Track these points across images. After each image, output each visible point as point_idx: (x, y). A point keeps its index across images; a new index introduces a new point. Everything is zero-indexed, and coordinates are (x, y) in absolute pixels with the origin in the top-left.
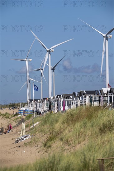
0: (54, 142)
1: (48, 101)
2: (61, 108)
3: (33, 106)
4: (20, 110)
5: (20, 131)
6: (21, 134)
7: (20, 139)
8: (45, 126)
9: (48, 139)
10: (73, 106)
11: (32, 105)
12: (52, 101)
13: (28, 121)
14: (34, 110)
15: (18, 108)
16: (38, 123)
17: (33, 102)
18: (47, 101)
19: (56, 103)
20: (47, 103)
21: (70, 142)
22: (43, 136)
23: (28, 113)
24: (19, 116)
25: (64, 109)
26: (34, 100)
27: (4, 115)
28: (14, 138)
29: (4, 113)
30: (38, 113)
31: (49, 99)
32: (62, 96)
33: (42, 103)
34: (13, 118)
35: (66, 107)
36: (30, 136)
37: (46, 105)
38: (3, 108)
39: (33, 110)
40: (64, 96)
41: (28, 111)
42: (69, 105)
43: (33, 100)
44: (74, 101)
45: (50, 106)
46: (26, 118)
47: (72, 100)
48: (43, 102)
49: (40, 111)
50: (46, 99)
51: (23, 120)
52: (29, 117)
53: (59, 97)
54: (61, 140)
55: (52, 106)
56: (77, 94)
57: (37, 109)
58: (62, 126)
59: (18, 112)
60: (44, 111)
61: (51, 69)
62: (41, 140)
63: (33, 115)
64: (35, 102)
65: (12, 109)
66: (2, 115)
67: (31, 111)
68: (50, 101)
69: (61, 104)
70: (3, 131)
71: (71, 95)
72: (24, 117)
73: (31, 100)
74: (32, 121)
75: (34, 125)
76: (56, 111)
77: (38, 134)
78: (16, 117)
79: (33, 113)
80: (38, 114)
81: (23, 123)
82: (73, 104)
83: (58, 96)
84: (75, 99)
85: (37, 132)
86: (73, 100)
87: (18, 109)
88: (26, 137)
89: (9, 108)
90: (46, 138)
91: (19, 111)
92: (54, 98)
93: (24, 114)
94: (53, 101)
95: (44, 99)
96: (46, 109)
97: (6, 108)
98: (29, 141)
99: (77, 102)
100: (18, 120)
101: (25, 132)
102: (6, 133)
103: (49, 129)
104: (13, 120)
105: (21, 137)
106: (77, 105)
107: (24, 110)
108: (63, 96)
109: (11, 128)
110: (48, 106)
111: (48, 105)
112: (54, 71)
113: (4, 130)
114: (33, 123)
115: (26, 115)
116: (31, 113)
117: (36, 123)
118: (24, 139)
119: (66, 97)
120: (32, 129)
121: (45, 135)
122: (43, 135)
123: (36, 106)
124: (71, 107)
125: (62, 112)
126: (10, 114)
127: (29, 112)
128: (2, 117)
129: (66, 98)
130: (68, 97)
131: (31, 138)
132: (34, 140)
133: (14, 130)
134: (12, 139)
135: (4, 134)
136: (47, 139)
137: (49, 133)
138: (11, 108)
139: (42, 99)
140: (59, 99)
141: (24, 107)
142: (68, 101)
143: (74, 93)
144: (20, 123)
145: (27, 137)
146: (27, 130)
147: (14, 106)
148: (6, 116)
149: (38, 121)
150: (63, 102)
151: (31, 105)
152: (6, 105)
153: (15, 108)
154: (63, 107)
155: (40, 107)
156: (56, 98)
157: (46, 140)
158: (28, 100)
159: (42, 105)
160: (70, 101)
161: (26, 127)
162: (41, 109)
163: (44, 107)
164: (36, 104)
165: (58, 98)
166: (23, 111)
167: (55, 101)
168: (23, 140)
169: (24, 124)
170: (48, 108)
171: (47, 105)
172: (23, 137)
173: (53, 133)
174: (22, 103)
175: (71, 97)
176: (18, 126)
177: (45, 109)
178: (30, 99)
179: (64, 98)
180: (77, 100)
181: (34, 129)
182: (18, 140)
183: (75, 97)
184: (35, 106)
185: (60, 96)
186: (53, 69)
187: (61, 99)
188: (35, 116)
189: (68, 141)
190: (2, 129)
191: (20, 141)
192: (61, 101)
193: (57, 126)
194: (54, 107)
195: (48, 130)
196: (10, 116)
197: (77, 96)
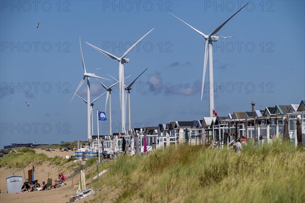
0: (131, 200)
1: (121, 138)
2: (140, 149)
3: (97, 146)
4: (78, 153)
5: (78, 184)
6: (80, 188)
7: (78, 195)
8: (116, 176)
9: (120, 194)
10: (160, 145)
11: (96, 144)
12: (126, 138)
13: (90, 169)
14: (99, 152)
15: (74, 149)
16: (104, 171)
17: (98, 140)
18: (119, 137)
19: (133, 140)
20: (119, 142)
21: (154, 198)
22: (113, 191)
23: (89, 157)
24: (75, 161)
25: (145, 150)
26: (100, 136)
27: (52, 160)
28: (68, 194)
29: (53, 157)
30: (105, 156)
31: (122, 134)
32: (141, 130)
33: (111, 141)
34: (67, 165)
35: (148, 147)
36: (92, 192)
37: (117, 144)
38: (50, 149)
39: (97, 153)
40: (145, 130)
41: (89, 153)
42: (153, 144)
43: (97, 137)
44: (160, 138)
45: (124, 145)
46: (87, 164)
47: (157, 135)
48: (112, 139)
49: (108, 153)
50: (118, 134)
51: (82, 168)
52: (91, 162)
53: (137, 131)
54: (142, 196)
55: (127, 145)
56: (164, 126)
57: (103, 150)
58: (143, 175)
59: (74, 155)
60: (114, 153)
61: (125, 89)
62: (111, 197)
63: (98, 160)
64: (100, 139)
65: (65, 150)
66: (49, 159)
67: (94, 153)
68: (123, 138)
69: (140, 142)
70: (51, 184)
71: (156, 128)
72: (84, 163)
73: (94, 137)
74: (96, 168)
75: (99, 175)
76: (133, 153)
77: (105, 189)
78: (71, 163)
79: (98, 156)
80: (104, 158)
81: (82, 171)
82: (158, 142)
83: (135, 129)
84: (162, 134)
85: (104, 185)
86: (159, 135)
87: (74, 151)
88: (86, 193)
89: (61, 149)
90: (118, 194)
91: (76, 154)
92: (129, 133)
93: (83, 158)
94: (128, 138)
95: (115, 134)
96: (118, 149)
97: (56, 150)
98: (92, 198)
99: (165, 140)
100: (75, 167)
101: (85, 185)
102: (55, 188)
103: (122, 180)
104: (67, 168)
105: (78, 193)
106: (165, 144)
107: (84, 151)
108: (143, 131)
109: (63, 179)
110: (121, 146)
111: (121, 144)
112: (129, 92)
113: (53, 183)
114: (98, 171)
115: (86, 159)
116: (95, 156)
117: (101, 171)
118: (84, 196)
119: (148, 132)
120: (97, 180)
121: (117, 190)
122: (114, 188)
123: (103, 145)
124: (155, 146)
125: (142, 154)
126: (61, 159)
127: (91, 155)
128: (49, 162)
129: (149, 134)
130: (151, 131)
131: (95, 195)
132: (99, 197)
133: (69, 183)
134: (65, 196)
135: (53, 189)
136: (120, 196)
137: (122, 186)
138: (63, 149)
139: (111, 134)
140: (138, 134)
141: (83, 147)
142: (151, 138)
143: (161, 126)
144: (77, 171)
145: (88, 192)
146: (87, 183)
147: (68, 147)
148: (56, 161)
149: (105, 168)
150: (144, 139)
151: (94, 145)
152: (56, 145)
153: (69, 149)
154: (143, 147)
155: (108, 147)
156: (133, 133)
157: (118, 196)
158: (90, 137)
159: (111, 143)
160: (155, 137)
161: (87, 177)
162: (109, 151)
163: (114, 148)
164: (102, 143)
165: (136, 134)
166: (81, 154)
167: (131, 138)
168: (82, 197)
169: (83, 174)
170: (121, 149)
171: (119, 145)
172: (82, 193)
173: (128, 187)
174: (81, 142)
175: (156, 131)
176: (74, 176)
177: (116, 150)
178: (93, 135)
179: (145, 132)
180: (165, 135)
181: (100, 180)
182: (74, 198)
183: (162, 132)
184: (100, 145)
185: (139, 130)
186: (128, 89)
187: (140, 134)
188: (101, 161)
189: (153, 197)
190: (50, 181)
191: (77, 200)
192: (140, 138)
193: (135, 175)
194: (130, 146)
195: (120, 182)
196: (62, 162)
197: (165, 129)
